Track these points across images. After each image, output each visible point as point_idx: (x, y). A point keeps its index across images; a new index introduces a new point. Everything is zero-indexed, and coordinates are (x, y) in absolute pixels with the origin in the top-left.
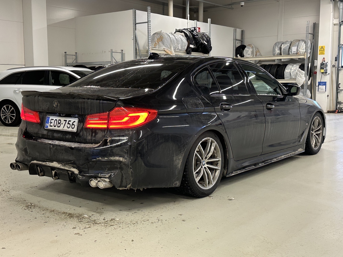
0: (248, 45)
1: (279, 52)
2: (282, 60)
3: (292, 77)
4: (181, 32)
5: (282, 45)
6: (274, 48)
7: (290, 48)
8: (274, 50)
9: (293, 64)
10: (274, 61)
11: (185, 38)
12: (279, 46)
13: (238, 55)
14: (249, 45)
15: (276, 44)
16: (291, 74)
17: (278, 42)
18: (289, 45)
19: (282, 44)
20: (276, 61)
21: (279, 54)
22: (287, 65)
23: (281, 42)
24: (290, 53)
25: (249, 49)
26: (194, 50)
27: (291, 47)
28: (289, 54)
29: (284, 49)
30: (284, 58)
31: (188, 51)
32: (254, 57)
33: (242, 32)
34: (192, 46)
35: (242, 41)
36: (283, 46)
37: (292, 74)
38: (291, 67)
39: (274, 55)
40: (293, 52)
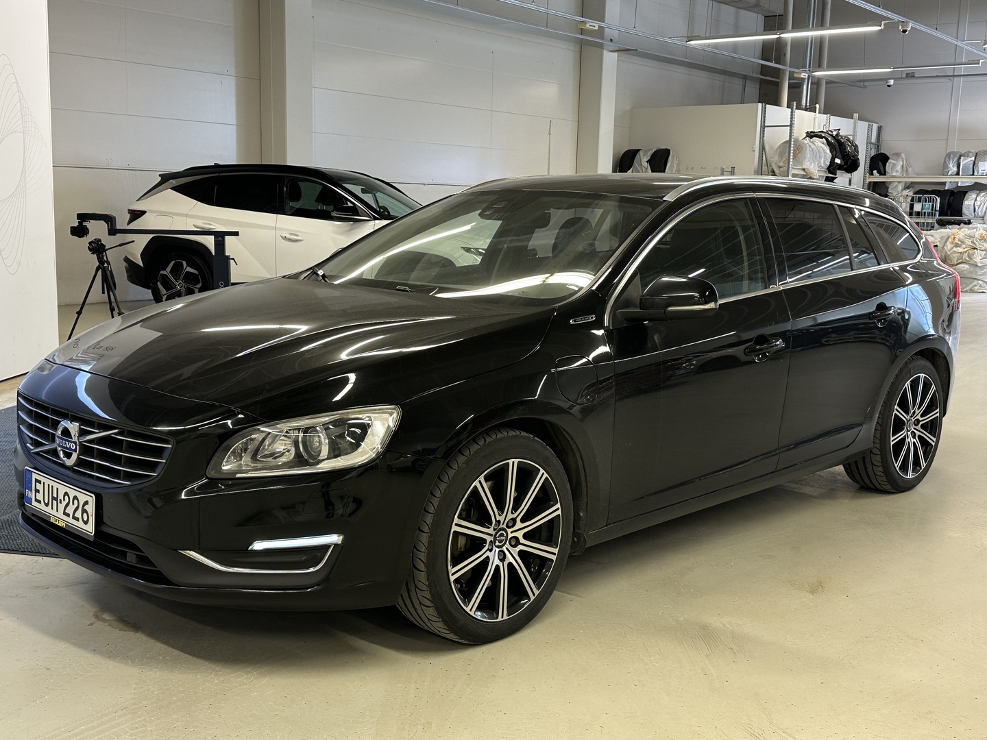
0: (894, 154)
1: (955, 169)
2: (959, 185)
3: (978, 214)
4: (820, 138)
5: (960, 158)
6: (945, 161)
7: (974, 164)
8: (945, 166)
9: (978, 192)
10: (944, 183)
11: (828, 147)
12: (956, 159)
13: (875, 172)
14: (897, 155)
15: (948, 155)
16: (975, 209)
17: (953, 152)
18: (973, 158)
19: (961, 156)
20: (947, 184)
21: (955, 173)
22: (966, 192)
23: (957, 152)
24: (976, 174)
25: (897, 161)
26: (840, 167)
27: (976, 162)
28: (973, 175)
29: (964, 165)
30: (964, 181)
31: (832, 169)
32: (904, 175)
33: (880, 129)
34: (838, 161)
35: (878, 146)
36: (964, 160)
37: (977, 208)
38: (975, 196)
39: (945, 174)
40: (980, 171)
